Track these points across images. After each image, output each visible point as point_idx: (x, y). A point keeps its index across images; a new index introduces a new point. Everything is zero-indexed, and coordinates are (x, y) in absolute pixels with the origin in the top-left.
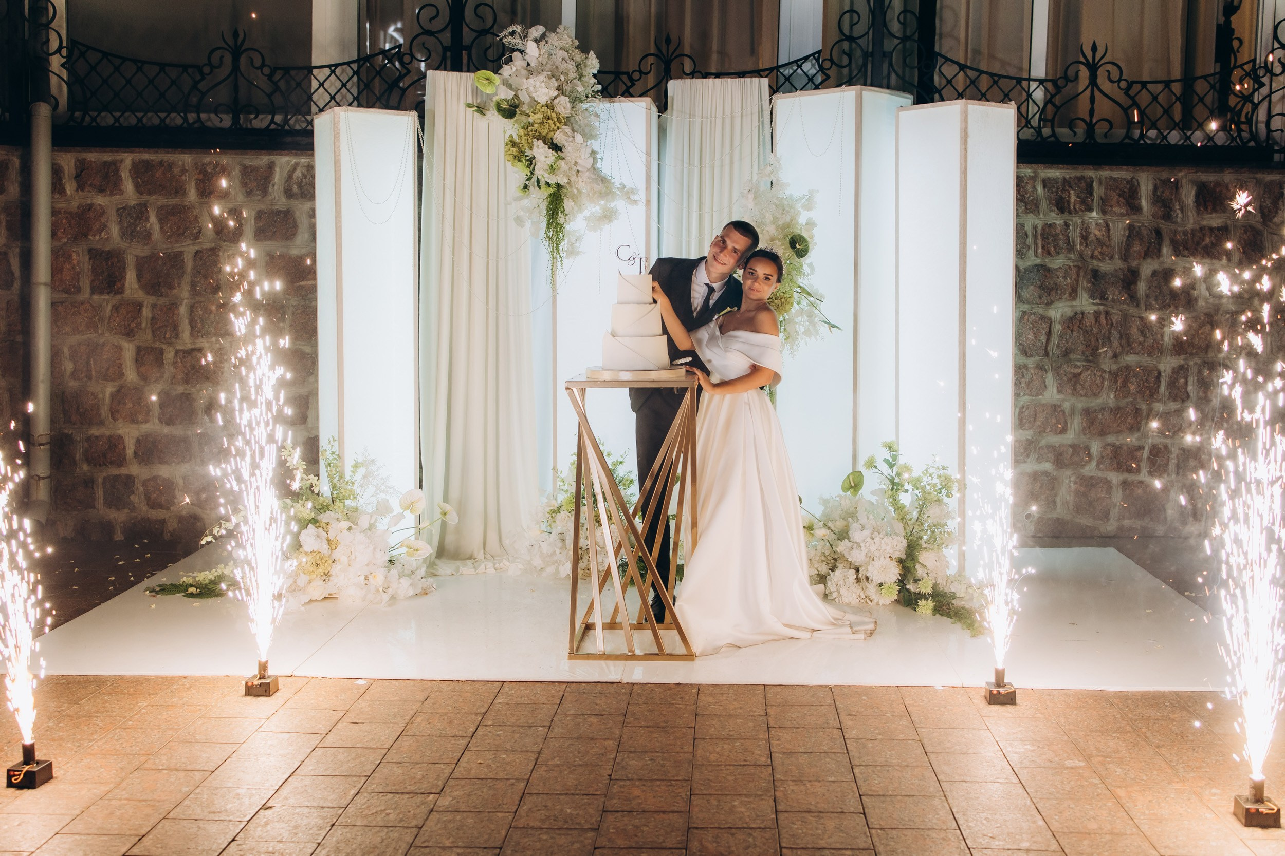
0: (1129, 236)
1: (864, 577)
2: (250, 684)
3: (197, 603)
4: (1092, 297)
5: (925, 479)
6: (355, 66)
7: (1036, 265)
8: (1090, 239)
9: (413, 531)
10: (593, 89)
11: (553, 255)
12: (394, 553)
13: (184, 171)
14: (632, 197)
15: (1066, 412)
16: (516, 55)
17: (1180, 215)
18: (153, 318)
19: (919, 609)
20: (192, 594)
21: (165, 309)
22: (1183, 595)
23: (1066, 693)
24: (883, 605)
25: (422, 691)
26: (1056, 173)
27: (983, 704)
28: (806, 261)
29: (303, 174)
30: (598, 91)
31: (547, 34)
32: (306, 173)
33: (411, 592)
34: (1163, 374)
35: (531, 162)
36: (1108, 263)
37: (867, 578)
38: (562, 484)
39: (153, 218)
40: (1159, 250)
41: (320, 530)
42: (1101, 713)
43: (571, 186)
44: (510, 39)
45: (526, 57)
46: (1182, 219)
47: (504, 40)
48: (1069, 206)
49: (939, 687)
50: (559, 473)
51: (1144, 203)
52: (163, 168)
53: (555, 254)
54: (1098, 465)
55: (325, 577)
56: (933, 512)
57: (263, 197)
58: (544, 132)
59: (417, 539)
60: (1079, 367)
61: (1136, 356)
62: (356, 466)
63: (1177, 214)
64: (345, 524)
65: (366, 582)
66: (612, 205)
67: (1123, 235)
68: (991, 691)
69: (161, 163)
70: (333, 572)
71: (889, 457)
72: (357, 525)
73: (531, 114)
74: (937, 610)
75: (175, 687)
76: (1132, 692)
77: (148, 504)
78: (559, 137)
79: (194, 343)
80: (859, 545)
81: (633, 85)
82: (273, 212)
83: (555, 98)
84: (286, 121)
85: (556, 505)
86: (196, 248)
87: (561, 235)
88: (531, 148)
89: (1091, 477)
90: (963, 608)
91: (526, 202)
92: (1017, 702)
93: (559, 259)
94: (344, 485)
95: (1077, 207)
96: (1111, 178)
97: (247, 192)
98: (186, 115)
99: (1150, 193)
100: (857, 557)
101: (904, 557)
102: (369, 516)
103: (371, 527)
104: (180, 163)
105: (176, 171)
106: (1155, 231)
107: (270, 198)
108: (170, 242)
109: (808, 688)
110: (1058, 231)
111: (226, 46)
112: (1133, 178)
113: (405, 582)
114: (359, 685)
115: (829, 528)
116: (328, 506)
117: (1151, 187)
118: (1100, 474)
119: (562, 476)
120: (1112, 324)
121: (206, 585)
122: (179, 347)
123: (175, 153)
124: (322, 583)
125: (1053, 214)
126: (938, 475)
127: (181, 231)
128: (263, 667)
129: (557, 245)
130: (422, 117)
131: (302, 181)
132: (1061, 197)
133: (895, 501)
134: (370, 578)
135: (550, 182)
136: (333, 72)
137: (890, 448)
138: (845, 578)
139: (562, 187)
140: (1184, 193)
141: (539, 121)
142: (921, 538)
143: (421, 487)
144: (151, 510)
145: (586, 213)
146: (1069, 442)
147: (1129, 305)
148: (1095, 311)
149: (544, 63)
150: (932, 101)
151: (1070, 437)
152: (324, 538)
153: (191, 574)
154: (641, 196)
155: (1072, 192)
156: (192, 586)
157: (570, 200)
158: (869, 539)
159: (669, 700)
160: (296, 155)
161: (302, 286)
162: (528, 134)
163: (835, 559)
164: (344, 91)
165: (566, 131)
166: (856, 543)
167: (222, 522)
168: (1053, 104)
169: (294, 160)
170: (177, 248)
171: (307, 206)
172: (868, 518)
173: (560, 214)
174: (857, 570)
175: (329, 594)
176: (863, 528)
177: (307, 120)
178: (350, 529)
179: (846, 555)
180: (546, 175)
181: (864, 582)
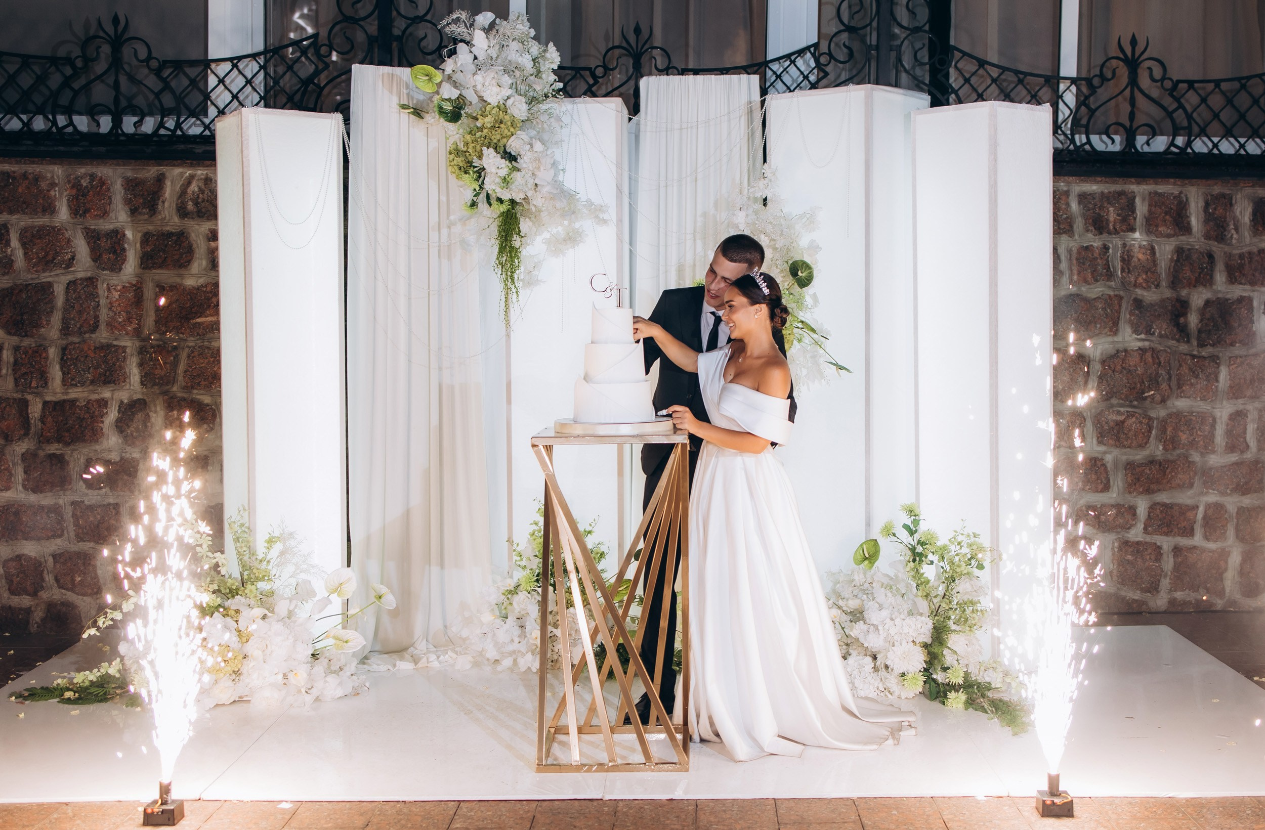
0: (1178, 261)
1: (883, 666)
2: (149, 811)
3: (76, 711)
4: (1136, 331)
5: (953, 548)
6: (261, 60)
7: (1071, 295)
8: (1133, 264)
9: (339, 619)
10: (553, 87)
11: (506, 285)
12: (318, 646)
13: (53, 185)
14: (601, 216)
15: (1109, 466)
16: (461, 47)
17: (1235, 236)
18: (16, 363)
19: (949, 703)
20: (69, 699)
21: (30, 352)
22: (1252, 680)
23: (1130, 801)
24: (907, 698)
25: (361, 815)
26: (1093, 187)
27: (1035, 817)
28: (809, 291)
29: (200, 188)
30: (560, 90)
31: (498, 21)
32: (203, 187)
33: (340, 693)
34: (1218, 421)
35: (480, 174)
36: (1154, 292)
37: (887, 667)
38: (519, 558)
39: (15, 243)
40: (1212, 277)
41: (228, 619)
42: (1173, 824)
43: (529, 203)
44: (453, 27)
45: (473, 49)
46: (1238, 240)
47: (447, 30)
48: (1108, 224)
49: (980, 797)
50: (515, 546)
51: (1194, 221)
52: (27, 182)
53: (509, 284)
54: (1145, 529)
55: (234, 676)
56: (963, 587)
57: (151, 216)
58: (496, 137)
59: (344, 628)
60: (1122, 414)
61: (1188, 400)
62: (271, 541)
63: (1232, 235)
64: (258, 612)
65: (285, 681)
66: (577, 225)
67: (1172, 259)
68: (1044, 801)
69: (25, 176)
70: (244, 670)
71: (909, 523)
72: (273, 612)
73: (479, 116)
74: (970, 703)
75: (55, 816)
76: (1206, 799)
77: (9, 589)
78: (514, 145)
79: (67, 393)
80: (876, 628)
81: (596, 82)
82: (163, 234)
83: (508, 98)
84: (178, 125)
85: (511, 583)
86: (70, 277)
87: (516, 261)
88: (480, 157)
89: (1138, 543)
90: (1001, 701)
91: (473, 223)
92: (1075, 813)
93: (514, 290)
94: (256, 564)
95: (1118, 227)
96: (1156, 193)
97: (131, 210)
98: (54, 118)
99: (1201, 210)
100: (874, 642)
101: (929, 641)
102: (288, 601)
103: (290, 614)
104: (49, 175)
105: (44, 185)
106: (1207, 254)
107: (160, 217)
108: (36, 271)
109: (826, 802)
110: (1096, 255)
111: (104, 36)
112: (1181, 193)
113: (332, 680)
114: (284, 809)
115: (840, 608)
116: (237, 590)
117: (1201, 204)
118: (1148, 539)
119: (519, 549)
120: (1160, 363)
121: (87, 688)
122: (48, 398)
123: (42, 164)
124: (230, 683)
125: (1090, 235)
126: (968, 543)
127: (50, 257)
128: (165, 790)
129: (512, 272)
130: (347, 121)
131: (198, 198)
132: (1099, 214)
133: (917, 574)
134: (291, 676)
135: (503, 198)
136: (235, 66)
137: (911, 512)
138: (861, 667)
139: (517, 203)
140: (1239, 210)
141: (489, 126)
142: (949, 618)
143: (349, 566)
144: (13, 597)
145: (546, 235)
146: (1112, 502)
147: (1178, 341)
148: (1140, 349)
149: (494, 56)
150: (948, 103)
151: (1113, 496)
152: (233, 629)
153: (66, 674)
154: (612, 214)
155: (1111, 209)
156: (68, 689)
157: (527, 220)
158: (888, 621)
159: (662, 820)
160: (192, 166)
161: (199, 324)
162: (476, 141)
163: (847, 645)
164: (249, 88)
165: (522, 137)
166: (873, 624)
167: (108, 611)
168: (1087, 106)
169: (189, 172)
170: (45, 277)
171: (205, 227)
172: (886, 596)
173: (515, 236)
174: (875, 658)
175: (240, 697)
176: (881, 608)
177: (203, 123)
178: (264, 617)
179: (862, 640)
180: (498, 190)
181: (883, 673)
